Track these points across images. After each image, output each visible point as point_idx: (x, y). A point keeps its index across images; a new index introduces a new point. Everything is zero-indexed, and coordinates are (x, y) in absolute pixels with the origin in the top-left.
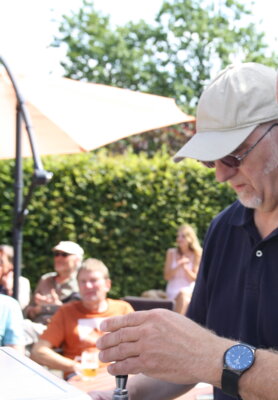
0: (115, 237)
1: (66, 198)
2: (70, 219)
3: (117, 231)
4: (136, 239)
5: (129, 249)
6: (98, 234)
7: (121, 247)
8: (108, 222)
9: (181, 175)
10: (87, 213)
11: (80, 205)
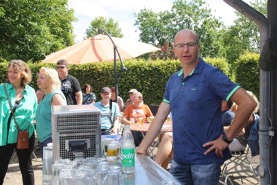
0: (154, 87)
1: (138, 75)
2: (139, 81)
3: (155, 85)
4: (161, 87)
5: (159, 91)
6: (148, 86)
7: (156, 90)
8: (151, 82)
9: (175, 66)
10: (145, 79)
11: (142, 77)
